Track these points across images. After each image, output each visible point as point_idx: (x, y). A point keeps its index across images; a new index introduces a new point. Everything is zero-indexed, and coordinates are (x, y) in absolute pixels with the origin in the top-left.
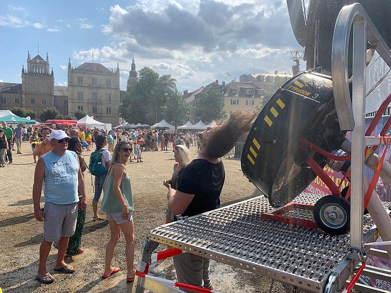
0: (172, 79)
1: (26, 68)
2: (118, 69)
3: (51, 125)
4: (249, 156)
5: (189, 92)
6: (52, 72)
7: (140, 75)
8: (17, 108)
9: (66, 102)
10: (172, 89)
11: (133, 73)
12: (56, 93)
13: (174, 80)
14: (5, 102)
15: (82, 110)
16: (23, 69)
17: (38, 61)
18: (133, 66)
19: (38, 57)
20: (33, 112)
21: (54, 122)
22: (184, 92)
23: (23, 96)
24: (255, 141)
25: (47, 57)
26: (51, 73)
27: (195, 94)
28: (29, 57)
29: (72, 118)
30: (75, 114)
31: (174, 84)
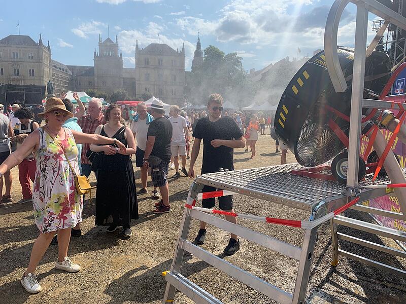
0: (238, 57)
1: (97, 51)
2: (183, 49)
3: (121, 105)
4: (280, 121)
5: (255, 71)
6: (121, 54)
7: (205, 54)
8: (90, 90)
9: (134, 84)
10: (237, 68)
11: (198, 53)
12: (125, 75)
13: (241, 58)
14: (80, 84)
15: (149, 91)
16: (95, 52)
17: (108, 44)
18: (199, 46)
19: (109, 40)
20: (104, 93)
21: (123, 104)
22: (251, 70)
23: (96, 79)
24: (284, 107)
25: (117, 39)
26: (119, 55)
27: (263, 72)
28: (100, 41)
29: (139, 99)
30: (142, 95)
31: (240, 62)
